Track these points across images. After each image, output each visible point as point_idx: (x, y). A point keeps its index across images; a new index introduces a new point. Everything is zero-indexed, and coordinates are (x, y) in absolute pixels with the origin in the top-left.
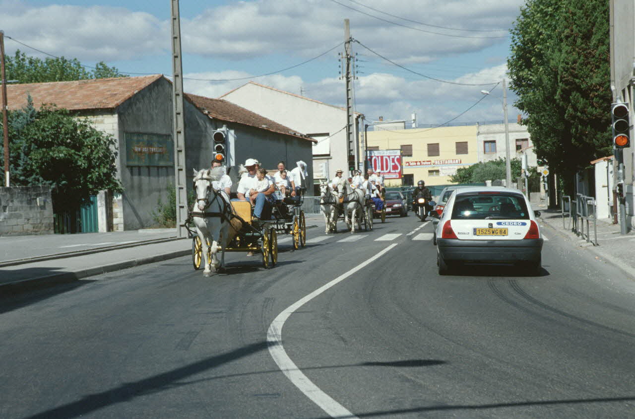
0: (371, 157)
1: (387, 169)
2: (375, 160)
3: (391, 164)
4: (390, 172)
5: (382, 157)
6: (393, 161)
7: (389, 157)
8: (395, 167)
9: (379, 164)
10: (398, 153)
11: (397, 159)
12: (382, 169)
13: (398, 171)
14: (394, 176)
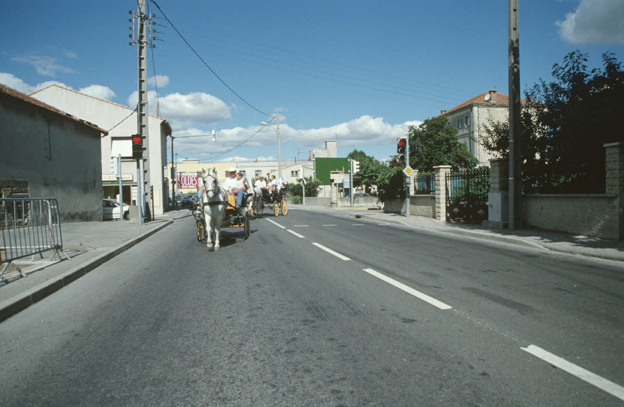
0: (181, 176)
1: (190, 183)
2: (183, 178)
3: (192, 180)
4: (191, 185)
5: (187, 176)
6: (193, 179)
7: (191, 176)
8: (194, 182)
9: (185, 180)
10: (196, 174)
11: (196, 178)
12: (187, 183)
13: (196, 184)
14: (193, 187)
